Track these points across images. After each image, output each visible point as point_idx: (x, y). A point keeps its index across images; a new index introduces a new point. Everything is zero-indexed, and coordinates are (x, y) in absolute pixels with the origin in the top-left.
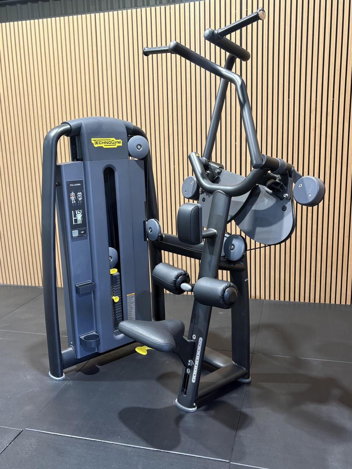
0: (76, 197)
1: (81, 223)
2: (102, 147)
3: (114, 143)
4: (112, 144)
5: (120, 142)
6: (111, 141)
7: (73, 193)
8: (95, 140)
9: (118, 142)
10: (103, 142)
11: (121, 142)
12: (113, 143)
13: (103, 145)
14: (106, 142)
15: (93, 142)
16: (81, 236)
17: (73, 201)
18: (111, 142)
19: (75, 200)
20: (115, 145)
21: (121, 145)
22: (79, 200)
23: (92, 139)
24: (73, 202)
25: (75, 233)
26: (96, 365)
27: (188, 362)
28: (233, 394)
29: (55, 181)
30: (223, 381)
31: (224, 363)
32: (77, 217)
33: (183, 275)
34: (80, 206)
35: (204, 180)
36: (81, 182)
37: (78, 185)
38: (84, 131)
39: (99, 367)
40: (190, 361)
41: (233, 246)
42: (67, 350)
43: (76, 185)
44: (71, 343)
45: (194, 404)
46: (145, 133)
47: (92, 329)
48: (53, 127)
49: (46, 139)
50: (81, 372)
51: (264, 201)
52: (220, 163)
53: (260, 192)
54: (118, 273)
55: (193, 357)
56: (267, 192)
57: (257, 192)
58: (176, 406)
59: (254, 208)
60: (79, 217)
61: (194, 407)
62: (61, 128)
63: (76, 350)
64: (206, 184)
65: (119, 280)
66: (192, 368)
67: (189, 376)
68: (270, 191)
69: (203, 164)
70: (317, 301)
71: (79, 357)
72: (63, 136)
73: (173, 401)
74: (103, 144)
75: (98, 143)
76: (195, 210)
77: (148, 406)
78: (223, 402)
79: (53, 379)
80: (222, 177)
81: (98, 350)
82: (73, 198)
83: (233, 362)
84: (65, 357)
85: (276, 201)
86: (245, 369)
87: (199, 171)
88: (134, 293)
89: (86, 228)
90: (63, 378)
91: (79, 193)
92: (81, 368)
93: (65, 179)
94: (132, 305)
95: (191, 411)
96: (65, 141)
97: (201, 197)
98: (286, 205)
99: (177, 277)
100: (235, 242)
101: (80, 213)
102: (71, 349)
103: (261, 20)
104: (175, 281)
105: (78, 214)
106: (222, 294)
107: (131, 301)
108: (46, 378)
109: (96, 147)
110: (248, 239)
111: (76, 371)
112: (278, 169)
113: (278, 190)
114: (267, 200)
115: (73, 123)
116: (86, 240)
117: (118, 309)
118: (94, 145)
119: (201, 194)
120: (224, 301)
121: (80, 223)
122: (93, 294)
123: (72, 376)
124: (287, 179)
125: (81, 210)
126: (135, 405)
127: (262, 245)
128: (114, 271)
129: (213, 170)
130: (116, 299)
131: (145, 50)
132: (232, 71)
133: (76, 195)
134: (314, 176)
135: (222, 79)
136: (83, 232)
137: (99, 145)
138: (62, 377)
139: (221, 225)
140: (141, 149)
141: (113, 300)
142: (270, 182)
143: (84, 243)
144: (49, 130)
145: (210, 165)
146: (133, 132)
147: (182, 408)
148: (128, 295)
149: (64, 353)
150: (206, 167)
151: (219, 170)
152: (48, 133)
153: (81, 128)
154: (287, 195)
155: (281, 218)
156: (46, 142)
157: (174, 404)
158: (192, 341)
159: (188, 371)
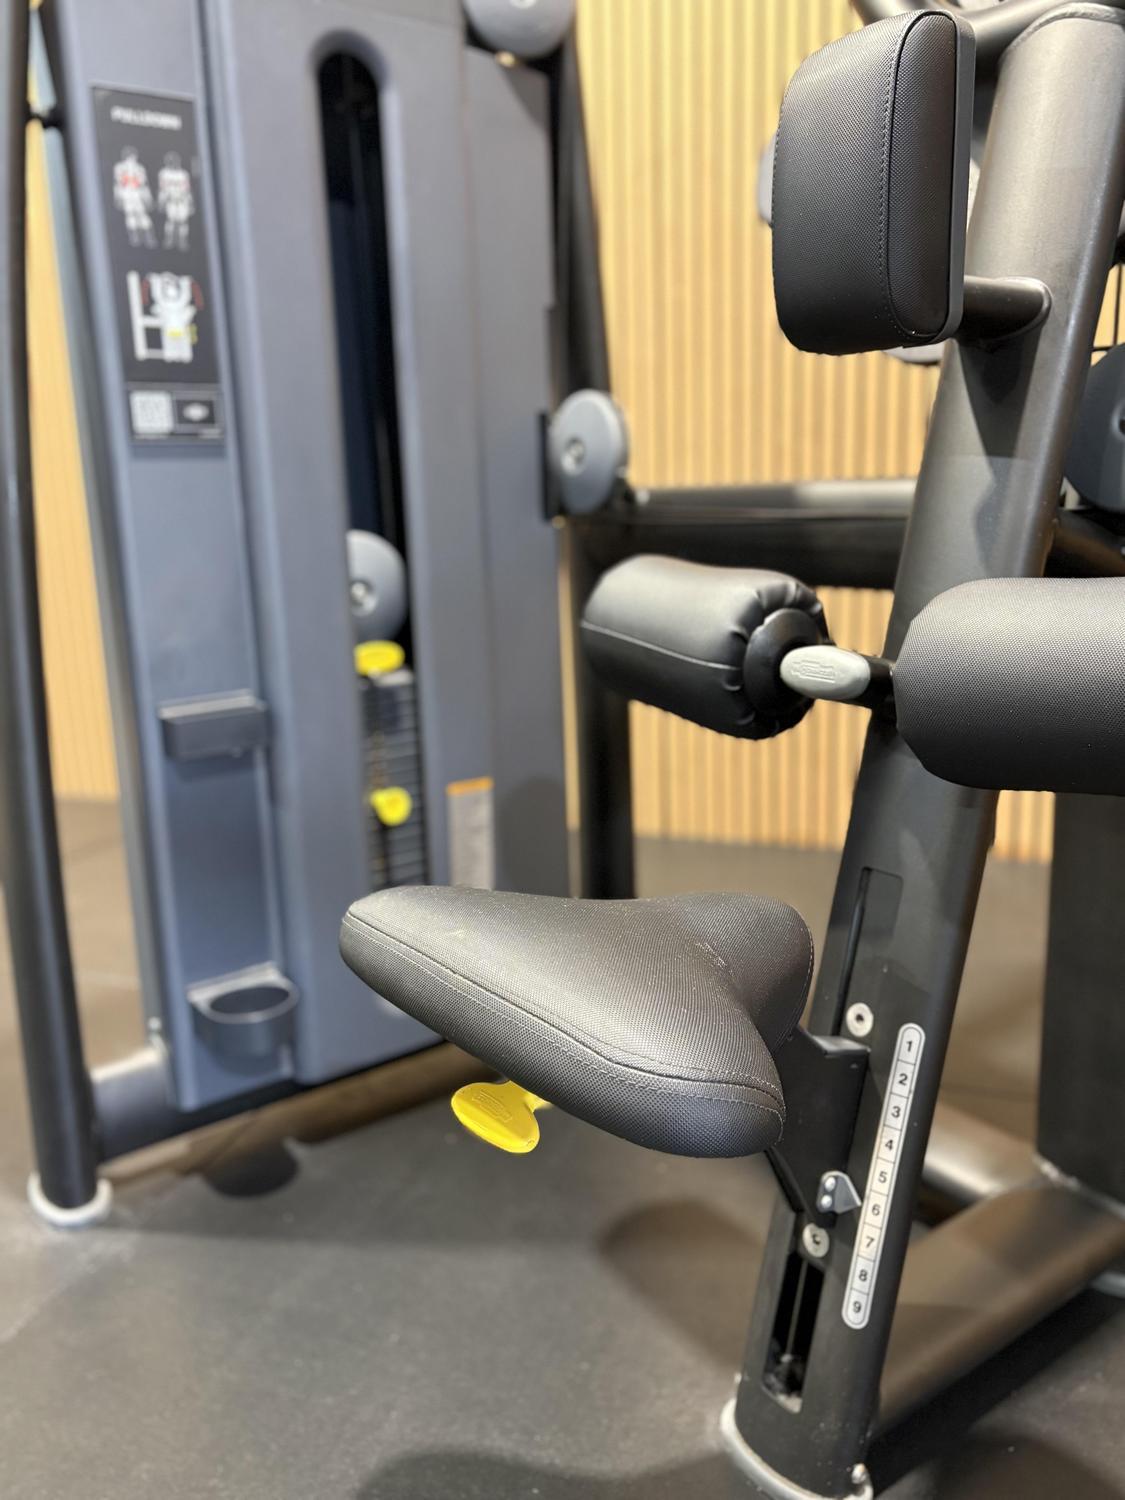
0: (154, 195)
1: (186, 357)
7: (131, 164)
16: (183, 434)
17: (136, 215)
19: (146, 213)
22: (173, 216)
24: (132, 223)
26: (285, 1143)
27: (816, 1187)
31: (996, 1171)
32: (157, 316)
33: (793, 605)
34: (177, 253)
36: (180, 105)
37: (166, 121)
39: (299, 1152)
40: (829, 1180)
42: (128, 1065)
43: (151, 119)
44: (153, 1023)
45: (859, 1469)
47: (258, 954)
54: (402, 678)
55: (853, 1155)
58: (724, 1462)
60: (174, 317)
61: (855, 1489)
63: (172, 1062)
65: (409, 712)
66: (842, 1225)
67: (816, 1277)
71: (190, 1100)
73: (700, 1420)
77: (548, 1450)
79: (45, 1219)
81: (293, 1067)
82: (132, 198)
83: (1047, 1167)
84: (109, 1099)
88: (488, 783)
89: (219, 394)
90: (93, 1215)
91: (168, 174)
92: (211, 1153)
93: (86, 70)
99: (756, 614)
101: (177, 298)
102: (148, 1057)
104: (740, 639)
105: (166, 297)
107: (472, 822)
111: (178, 1172)
117: (405, 861)
121: (178, 357)
122: (260, 774)
123: (151, 1202)
125: (185, 281)
126: (462, 1436)
128: (380, 660)
130: (393, 805)
133: (153, 184)
136: (196, 413)
138: (89, 1210)
147: (766, 1484)
148: (451, 790)
157: (712, 1444)
158: (849, 1045)
159: (815, 1243)
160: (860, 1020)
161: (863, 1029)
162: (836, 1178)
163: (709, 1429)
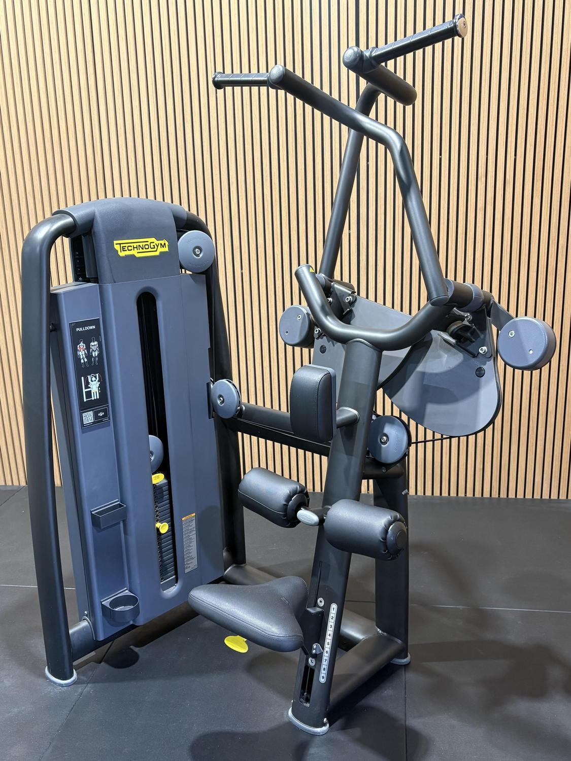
0: (88, 351)
1: (98, 398)
2: (133, 256)
3: (154, 248)
4: (150, 250)
5: (165, 244)
6: (148, 243)
7: (82, 344)
8: (120, 244)
9: (161, 244)
10: (135, 246)
11: (167, 244)
12: (152, 247)
13: (135, 252)
14: (139, 246)
15: (117, 247)
16: (98, 420)
17: (83, 358)
18: (149, 246)
19: (86, 357)
20: (156, 251)
21: (166, 249)
22: (94, 356)
23: (115, 242)
24: (82, 361)
25: (89, 417)
26: (131, 647)
27: (311, 648)
28: (386, 690)
29: (48, 323)
30: (367, 669)
31: (364, 633)
32: (90, 388)
33: (300, 492)
34: (96, 366)
35: (328, 318)
36: (96, 322)
37: (91, 327)
38: (99, 227)
39: (136, 649)
40: (315, 647)
41: (384, 437)
42: (78, 627)
43: (87, 328)
44: (86, 612)
45: (325, 720)
46: (205, 222)
47: (122, 586)
48: (40, 219)
49: (28, 242)
50: (107, 662)
51: (439, 357)
52: (348, 282)
53: (432, 340)
54: (166, 481)
55: (321, 638)
56: (446, 341)
57: (425, 341)
58: (290, 724)
59: (420, 368)
60: (94, 386)
61: (324, 725)
62: (57, 222)
63: (94, 624)
64: (333, 324)
65: (167, 492)
66: (318, 657)
67: (312, 671)
68: (453, 341)
69: (322, 286)
70: (486, 494)
71: (101, 638)
72: (60, 238)
73: (283, 714)
74: (135, 249)
75: (126, 249)
76: (325, 381)
77: (240, 728)
78: (371, 709)
79: (55, 683)
80: (358, 310)
81: (134, 621)
82: (82, 354)
83: (379, 630)
84: (74, 639)
85: (464, 357)
86: (400, 641)
87: (317, 302)
88: (194, 514)
89: (108, 406)
90: (74, 680)
91: (92, 344)
92: (104, 653)
93: (67, 319)
94: (190, 535)
95: (319, 733)
96: (63, 245)
97: (318, 343)
98: (484, 367)
99: (289, 498)
100: (388, 429)
101: (95, 381)
102: (84, 624)
103: (460, 36)
104: (286, 506)
105: (92, 381)
106: (384, 536)
107: (190, 528)
108: (41, 681)
109: (123, 257)
110: (413, 423)
111: (95, 662)
112: (470, 304)
113: (467, 339)
114: (446, 356)
115: (80, 213)
116: (107, 428)
117: (167, 544)
118: (119, 253)
119: (318, 338)
120: (386, 548)
121: (96, 398)
122: (122, 525)
123: (91, 673)
124: (485, 319)
125: (97, 375)
126: (215, 728)
127: (438, 436)
128: (159, 479)
129: (339, 298)
130: (164, 528)
131: (216, 79)
132: (369, 116)
133: (88, 348)
134: (535, 317)
135: (352, 131)
136: (101, 414)
137: (128, 253)
138: (72, 679)
139: (365, 402)
140: (201, 255)
141: (158, 530)
142: (456, 326)
143: (106, 433)
144: (33, 224)
145: (334, 288)
146: (186, 224)
147: (300, 726)
148: (183, 519)
149: (74, 633)
150: (327, 290)
151: (351, 297)
152: (32, 231)
153: (94, 222)
154: (485, 348)
155: (475, 389)
156: (27, 249)
157: (287, 720)
158: (319, 610)
159: (312, 662)
160: (321, 602)
161: (322, 604)
162: (316, 645)
163: (285, 716)
